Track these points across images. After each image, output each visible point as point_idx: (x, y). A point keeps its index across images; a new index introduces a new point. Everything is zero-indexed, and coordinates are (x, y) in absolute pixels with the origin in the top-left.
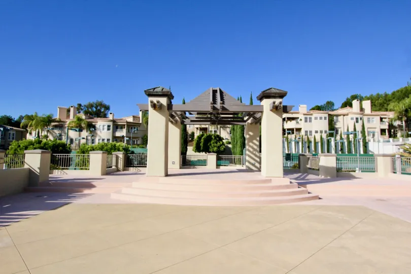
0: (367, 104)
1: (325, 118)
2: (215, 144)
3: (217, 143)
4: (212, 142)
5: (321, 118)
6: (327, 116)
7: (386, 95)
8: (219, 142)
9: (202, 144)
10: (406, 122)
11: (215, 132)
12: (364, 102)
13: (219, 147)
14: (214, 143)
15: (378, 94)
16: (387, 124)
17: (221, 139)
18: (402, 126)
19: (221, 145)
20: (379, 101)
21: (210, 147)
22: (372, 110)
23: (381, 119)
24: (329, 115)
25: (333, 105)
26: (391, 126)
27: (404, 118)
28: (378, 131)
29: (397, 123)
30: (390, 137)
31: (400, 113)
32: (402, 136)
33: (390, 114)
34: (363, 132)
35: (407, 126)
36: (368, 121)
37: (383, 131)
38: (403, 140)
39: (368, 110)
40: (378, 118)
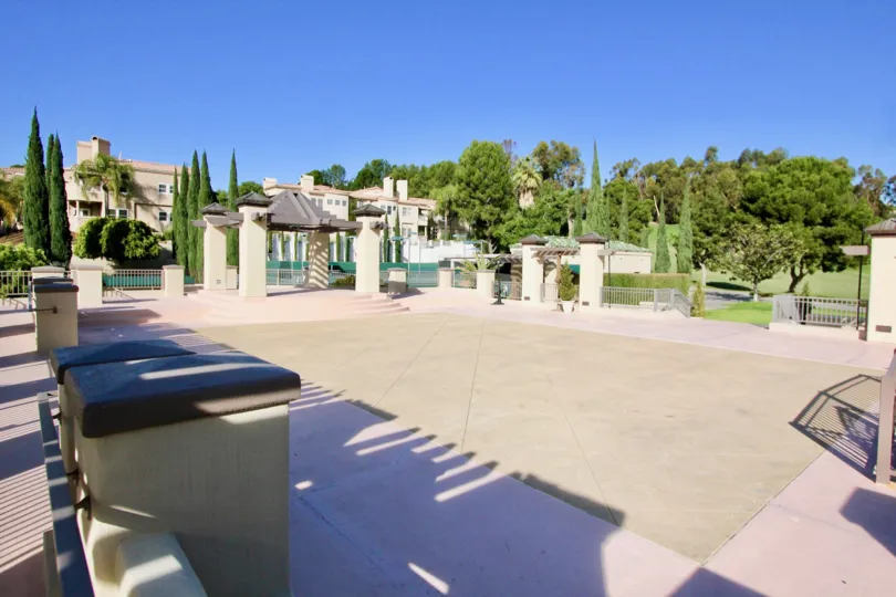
0: (403, 185)
1: (344, 203)
2: (138, 242)
3: (141, 240)
4: (130, 237)
5: (337, 202)
6: (346, 199)
7: (424, 169)
8: (148, 238)
9: (103, 241)
10: (449, 217)
11: (123, 213)
12: (399, 182)
13: (147, 249)
14: (135, 240)
15: (413, 166)
16: (427, 219)
17: (148, 231)
18: (443, 223)
19: (151, 245)
20: (415, 179)
21: (127, 247)
22: (410, 195)
23: (420, 210)
24: (350, 198)
25: (344, 172)
26: (431, 222)
27: (447, 213)
28: (415, 230)
29: (438, 218)
30: (429, 239)
31: (443, 204)
32: (443, 238)
33: (431, 205)
34: (397, 229)
35: (449, 224)
36: (404, 213)
37: (421, 229)
38: (444, 244)
39: (403, 195)
40: (416, 209)
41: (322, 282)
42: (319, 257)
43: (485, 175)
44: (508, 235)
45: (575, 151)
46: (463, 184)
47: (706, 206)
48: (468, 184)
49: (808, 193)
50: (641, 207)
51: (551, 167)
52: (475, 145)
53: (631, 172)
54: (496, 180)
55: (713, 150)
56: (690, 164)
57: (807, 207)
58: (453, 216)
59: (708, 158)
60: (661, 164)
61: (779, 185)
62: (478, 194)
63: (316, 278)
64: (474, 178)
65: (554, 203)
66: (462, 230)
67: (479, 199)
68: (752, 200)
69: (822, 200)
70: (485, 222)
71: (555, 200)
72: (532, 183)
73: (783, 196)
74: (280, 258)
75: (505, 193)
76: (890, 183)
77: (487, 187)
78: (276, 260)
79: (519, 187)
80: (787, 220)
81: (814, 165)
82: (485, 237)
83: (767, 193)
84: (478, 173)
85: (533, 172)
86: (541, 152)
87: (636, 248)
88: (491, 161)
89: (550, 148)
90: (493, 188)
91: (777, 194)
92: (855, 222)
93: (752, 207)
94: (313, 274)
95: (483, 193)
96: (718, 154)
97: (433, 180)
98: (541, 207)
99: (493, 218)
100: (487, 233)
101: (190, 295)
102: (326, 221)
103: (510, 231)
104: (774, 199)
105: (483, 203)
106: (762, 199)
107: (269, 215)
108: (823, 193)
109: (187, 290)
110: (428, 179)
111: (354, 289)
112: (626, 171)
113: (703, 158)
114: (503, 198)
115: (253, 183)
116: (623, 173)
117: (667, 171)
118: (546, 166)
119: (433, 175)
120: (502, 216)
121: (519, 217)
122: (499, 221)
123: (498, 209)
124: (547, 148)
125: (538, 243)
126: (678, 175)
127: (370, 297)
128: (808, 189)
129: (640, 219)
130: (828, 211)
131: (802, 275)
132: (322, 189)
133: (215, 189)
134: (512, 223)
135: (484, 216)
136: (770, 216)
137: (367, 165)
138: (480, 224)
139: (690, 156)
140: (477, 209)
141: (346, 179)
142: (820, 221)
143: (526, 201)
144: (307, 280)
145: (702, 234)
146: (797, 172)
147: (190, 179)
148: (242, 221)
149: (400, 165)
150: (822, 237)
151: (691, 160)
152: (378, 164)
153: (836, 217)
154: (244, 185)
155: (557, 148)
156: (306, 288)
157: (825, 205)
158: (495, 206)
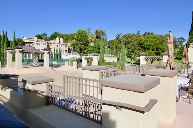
0: (61, 40)
1: (46, 44)
5: (44, 44)
6: (46, 43)
7: (68, 35)
10: (73, 48)
15: (65, 34)
16: (68, 48)
20: (66, 38)
22: (63, 42)
23: (66, 46)
24: (47, 42)
25: (47, 35)
26: (69, 49)
28: (65, 51)
29: (71, 48)
30: (68, 53)
31: (72, 44)
32: (72, 53)
33: (69, 44)
34: (60, 51)
35: (74, 49)
36: (62, 47)
37: (66, 50)
38: (72, 54)
39: (62, 42)
40: (65, 46)
41: (36, 65)
42: (35, 59)
43: (82, 38)
44: (87, 52)
45: (105, 32)
46: (76, 40)
47: (133, 46)
48: (77, 40)
49: (153, 43)
50: (119, 45)
51: (99, 36)
52: (79, 30)
53: (120, 37)
54: (84, 39)
55: (139, 32)
56: (134, 35)
57: (153, 46)
58: (74, 47)
59: (138, 34)
60: (128, 34)
61: (147, 41)
62: (80, 42)
63: (35, 64)
64: (79, 38)
65: (98, 45)
66: (77, 51)
67: (80, 43)
68: (142, 45)
69: (156, 45)
70: (82, 49)
71: (98, 44)
72: (93, 40)
73: (148, 44)
74: (28, 58)
75: (87, 42)
76: (177, 40)
77: (82, 41)
78: (27, 59)
79: (90, 41)
80: (149, 49)
81: (154, 37)
82: (82, 53)
83: (145, 43)
84: (80, 37)
85: (93, 37)
86: (96, 32)
87: (114, 56)
88: (83, 34)
89: (99, 31)
90: (84, 41)
91: (146, 43)
92: (162, 50)
93: (142, 46)
94: (34, 63)
95: (81, 42)
96: (140, 33)
97: (70, 38)
98: (95, 46)
99: (84, 48)
100: (82, 52)
101: (3, 68)
102: (36, 52)
103: (88, 51)
104: (146, 45)
105: (81, 44)
106: (144, 44)
107: (23, 50)
108: (156, 43)
109: (2, 67)
110: (69, 37)
111: (43, 66)
112: (119, 36)
113: (137, 33)
114: (86, 43)
115: (20, 39)
116: (119, 37)
117: (128, 36)
118: (97, 36)
119: (70, 37)
120: (86, 48)
121: (90, 48)
122: (85, 49)
123: (85, 46)
124: (98, 31)
125: (85, 56)
126: (131, 37)
127: (47, 68)
128: (153, 42)
129: (119, 48)
130: (157, 47)
131: (153, 61)
132: (40, 40)
133: (9, 40)
134: (88, 49)
135: (81, 48)
136: (145, 48)
137: (53, 33)
138: (81, 50)
139: (134, 33)
140: (80, 46)
141: (47, 37)
142: (155, 49)
143: (92, 44)
144: (33, 64)
145: (132, 52)
146: (150, 39)
147: (2, 38)
148: (16, 52)
149: (62, 34)
150: (156, 53)
151: (134, 34)
152: (56, 33)
153: (159, 49)
154: (18, 39)
155: (100, 31)
156: (32, 66)
157: (156, 46)
158: (84, 45)
